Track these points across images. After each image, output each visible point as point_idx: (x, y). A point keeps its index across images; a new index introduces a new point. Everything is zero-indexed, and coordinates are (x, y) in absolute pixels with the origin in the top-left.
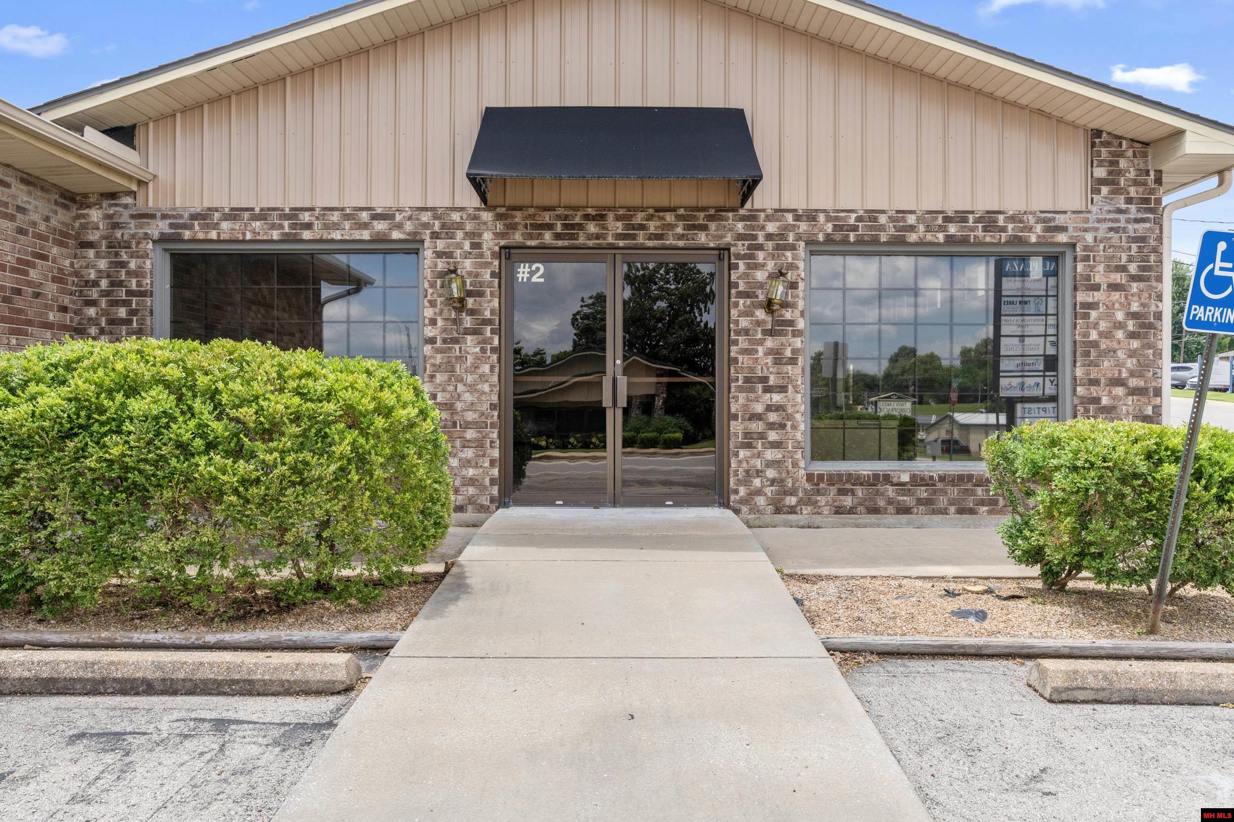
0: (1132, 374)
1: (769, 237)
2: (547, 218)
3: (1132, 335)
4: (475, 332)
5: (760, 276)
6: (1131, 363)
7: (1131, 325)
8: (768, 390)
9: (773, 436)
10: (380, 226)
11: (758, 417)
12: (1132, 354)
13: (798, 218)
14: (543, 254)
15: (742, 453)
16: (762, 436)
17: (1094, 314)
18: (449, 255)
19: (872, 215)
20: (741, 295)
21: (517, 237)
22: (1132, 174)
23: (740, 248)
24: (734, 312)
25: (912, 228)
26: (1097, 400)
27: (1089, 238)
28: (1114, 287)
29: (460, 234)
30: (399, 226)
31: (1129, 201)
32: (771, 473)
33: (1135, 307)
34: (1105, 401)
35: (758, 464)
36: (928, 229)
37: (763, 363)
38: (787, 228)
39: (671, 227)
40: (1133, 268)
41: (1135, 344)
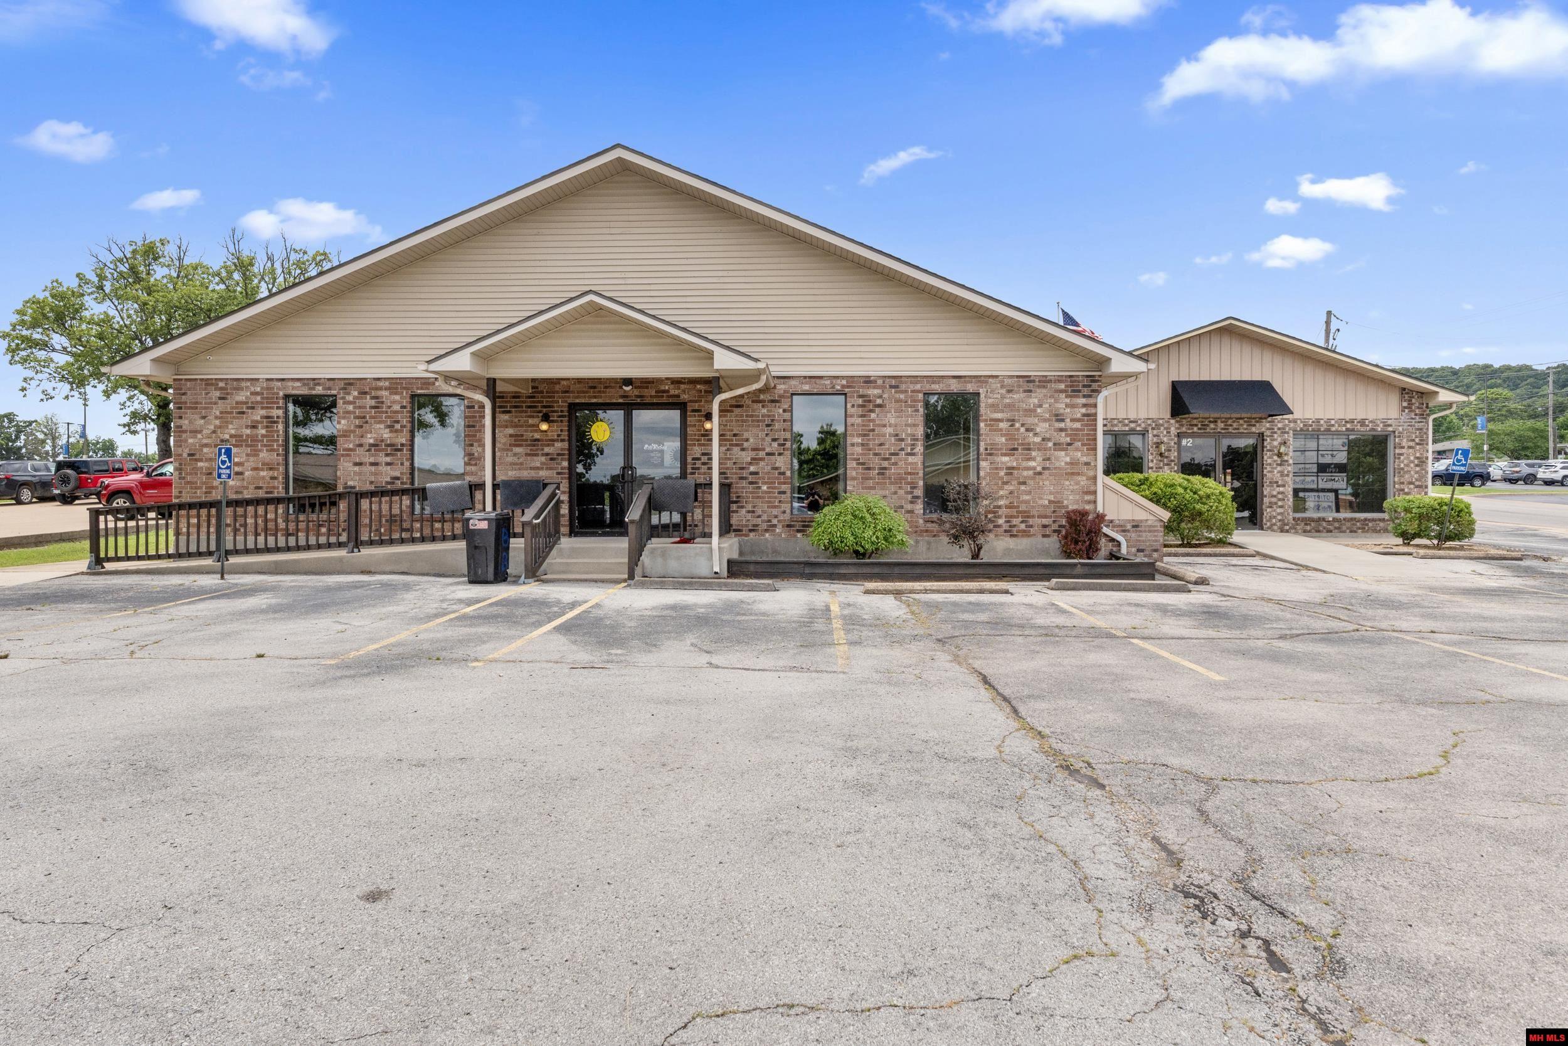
0: (1417, 480)
1: (1279, 429)
2: (1195, 422)
3: (1417, 466)
4: (1168, 465)
5: (1275, 443)
6: (1416, 476)
7: (1416, 462)
8: (1278, 486)
9: (1280, 503)
10: (1133, 425)
11: (1275, 496)
12: (1417, 472)
13: (1290, 422)
14: (1193, 435)
15: (1268, 510)
16: (1276, 503)
17: (1402, 458)
18: (1158, 436)
19: (1318, 420)
20: (1268, 451)
21: (1184, 429)
22: (1417, 405)
23: (1268, 433)
24: (1265, 457)
25: (1333, 425)
26: (1403, 490)
27: (1401, 429)
28: (1410, 447)
29: (1162, 428)
30: (1140, 425)
31: (1416, 415)
32: (1279, 517)
33: (1418, 455)
34: (1406, 490)
35: (1274, 514)
36: (1339, 426)
37: (1276, 475)
38: (1286, 425)
39: (1242, 425)
40: (1417, 440)
41: (1418, 469)
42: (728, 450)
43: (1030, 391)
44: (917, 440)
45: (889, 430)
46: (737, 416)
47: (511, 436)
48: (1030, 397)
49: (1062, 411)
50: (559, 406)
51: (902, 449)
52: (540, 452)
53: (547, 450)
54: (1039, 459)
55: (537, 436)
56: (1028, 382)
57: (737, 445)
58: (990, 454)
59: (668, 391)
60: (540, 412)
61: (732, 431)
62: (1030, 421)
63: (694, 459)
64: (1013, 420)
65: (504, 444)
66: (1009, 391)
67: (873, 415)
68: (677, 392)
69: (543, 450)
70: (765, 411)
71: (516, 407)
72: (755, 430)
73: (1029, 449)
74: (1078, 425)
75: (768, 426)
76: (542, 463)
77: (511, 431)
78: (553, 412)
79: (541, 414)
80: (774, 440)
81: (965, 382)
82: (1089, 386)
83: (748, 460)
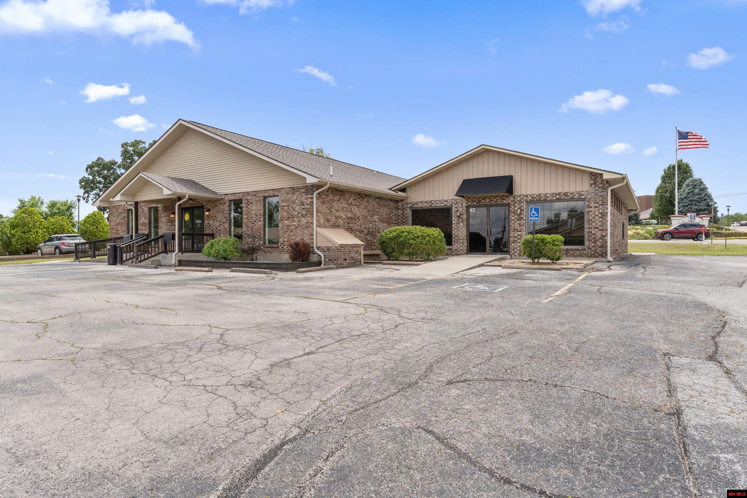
0: (600, 226)
1: (518, 201)
2: (475, 200)
3: (600, 218)
4: (462, 222)
5: (516, 208)
6: (600, 224)
7: (600, 215)
8: (518, 231)
9: (519, 241)
10: (445, 203)
11: (515, 237)
12: (600, 222)
13: (524, 196)
14: (474, 206)
15: (513, 244)
16: (517, 241)
17: (590, 213)
18: (457, 208)
19: (540, 195)
20: (512, 213)
21: (469, 204)
22: (600, 182)
23: (512, 203)
24: (511, 216)
25: (548, 197)
26: (591, 232)
27: (589, 196)
28: (595, 207)
29: (459, 204)
30: (449, 203)
31: (599, 188)
32: (518, 248)
33: (601, 211)
34: (593, 232)
35: (516, 246)
36: (552, 197)
37: (517, 226)
38: (522, 199)
39: (498, 200)
40: (600, 203)
41: (601, 219)
43: (294, 193)
44: (261, 215)
45: (254, 212)
46: (216, 209)
47: (167, 219)
48: (294, 196)
49: (304, 201)
51: (257, 219)
54: (297, 221)
55: (172, 219)
56: (293, 190)
57: (215, 220)
58: (282, 220)
59: (200, 202)
61: (215, 215)
62: (294, 205)
63: (205, 225)
64: (289, 206)
65: (166, 222)
66: (287, 194)
67: (249, 207)
68: (202, 202)
70: (222, 207)
71: (168, 210)
72: (220, 214)
73: (293, 217)
75: (223, 212)
80: (225, 217)
81: (275, 192)
82: (312, 190)
83: (218, 225)
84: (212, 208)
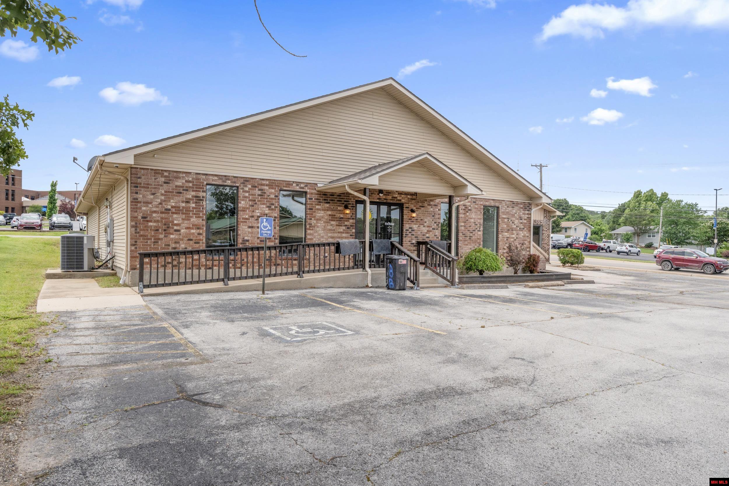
42: (419, 226)
43: (513, 207)
44: (481, 225)
45: (472, 220)
46: (422, 211)
47: (330, 215)
48: (513, 210)
49: (522, 216)
50: (352, 202)
51: (476, 229)
52: (343, 224)
53: (346, 223)
54: (515, 234)
55: (342, 216)
56: (513, 203)
57: (422, 224)
58: (502, 232)
59: (396, 198)
60: (343, 204)
61: (420, 218)
62: (513, 219)
63: (406, 230)
64: (508, 219)
65: (327, 219)
66: (508, 207)
67: (468, 214)
68: (400, 198)
69: (344, 223)
70: (432, 209)
71: (332, 200)
72: (428, 218)
73: (513, 230)
74: (525, 221)
75: (433, 216)
76: (343, 230)
77: (329, 213)
78: (349, 204)
79: (343, 205)
80: (435, 223)
81: (496, 202)
82: (529, 207)
83: (426, 231)
84: (417, 208)
